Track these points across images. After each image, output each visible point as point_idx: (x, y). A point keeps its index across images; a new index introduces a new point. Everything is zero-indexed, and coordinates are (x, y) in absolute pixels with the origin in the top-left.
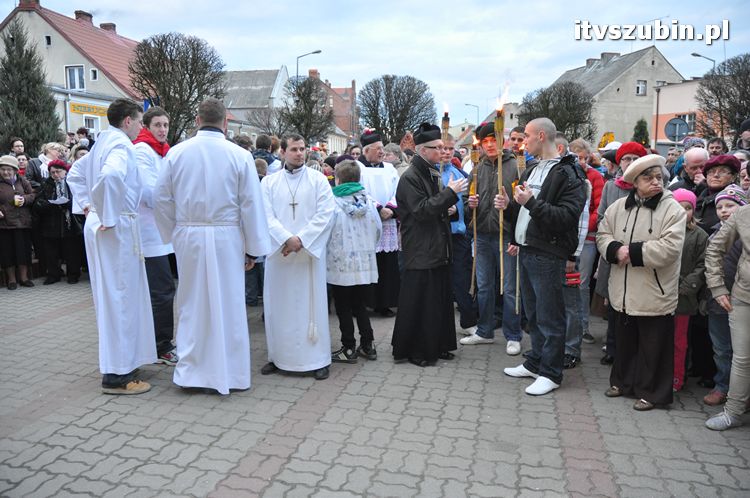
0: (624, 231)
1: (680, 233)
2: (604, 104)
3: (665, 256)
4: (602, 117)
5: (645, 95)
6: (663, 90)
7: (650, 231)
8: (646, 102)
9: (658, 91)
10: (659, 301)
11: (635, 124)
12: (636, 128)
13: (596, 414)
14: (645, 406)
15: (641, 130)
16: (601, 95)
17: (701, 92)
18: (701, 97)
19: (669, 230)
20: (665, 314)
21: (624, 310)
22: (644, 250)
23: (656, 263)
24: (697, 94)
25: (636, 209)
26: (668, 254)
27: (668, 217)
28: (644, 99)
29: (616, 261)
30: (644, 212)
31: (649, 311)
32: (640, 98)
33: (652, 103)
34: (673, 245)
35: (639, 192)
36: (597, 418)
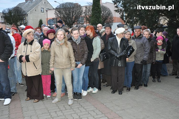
0: (24, 52)
1: (39, 51)
2: (32, 14)
3: (35, 58)
4: (31, 18)
5: (43, 12)
6: (48, 11)
7: (31, 51)
8: (44, 14)
9: (47, 11)
10: (36, 71)
11: (39, 21)
12: (39, 22)
13: (22, 107)
14: (37, 101)
15: (41, 22)
16: (30, 12)
17: (56, 12)
18: (56, 14)
19: (36, 51)
20: (38, 74)
21: (26, 75)
22: (29, 57)
23: (34, 60)
24: (55, 13)
25: (26, 45)
26: (36, 58)
27: (35, 47)
28: (43, 13)
29: (22, 61)
30: (29, 46)
31: (34, 74)
32: (42, 13)
33: (45, 15)
34: (37, 55)
35: (27, 40)
36: (22, 108)
